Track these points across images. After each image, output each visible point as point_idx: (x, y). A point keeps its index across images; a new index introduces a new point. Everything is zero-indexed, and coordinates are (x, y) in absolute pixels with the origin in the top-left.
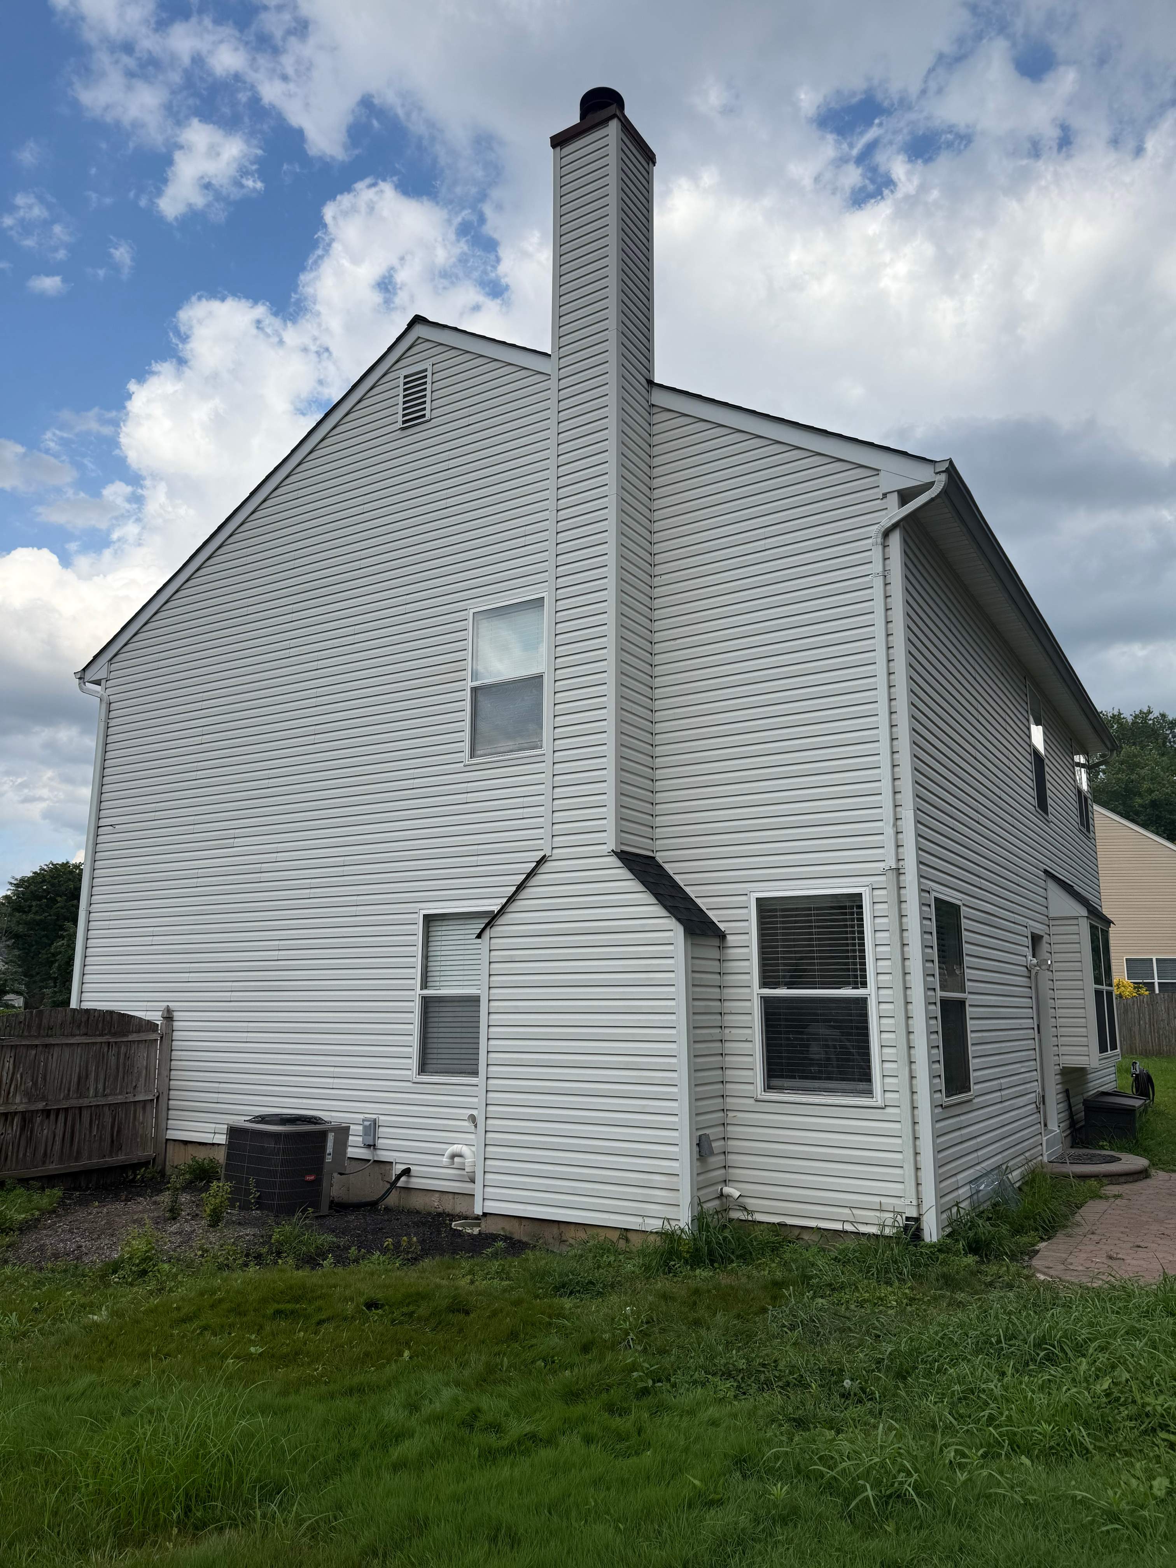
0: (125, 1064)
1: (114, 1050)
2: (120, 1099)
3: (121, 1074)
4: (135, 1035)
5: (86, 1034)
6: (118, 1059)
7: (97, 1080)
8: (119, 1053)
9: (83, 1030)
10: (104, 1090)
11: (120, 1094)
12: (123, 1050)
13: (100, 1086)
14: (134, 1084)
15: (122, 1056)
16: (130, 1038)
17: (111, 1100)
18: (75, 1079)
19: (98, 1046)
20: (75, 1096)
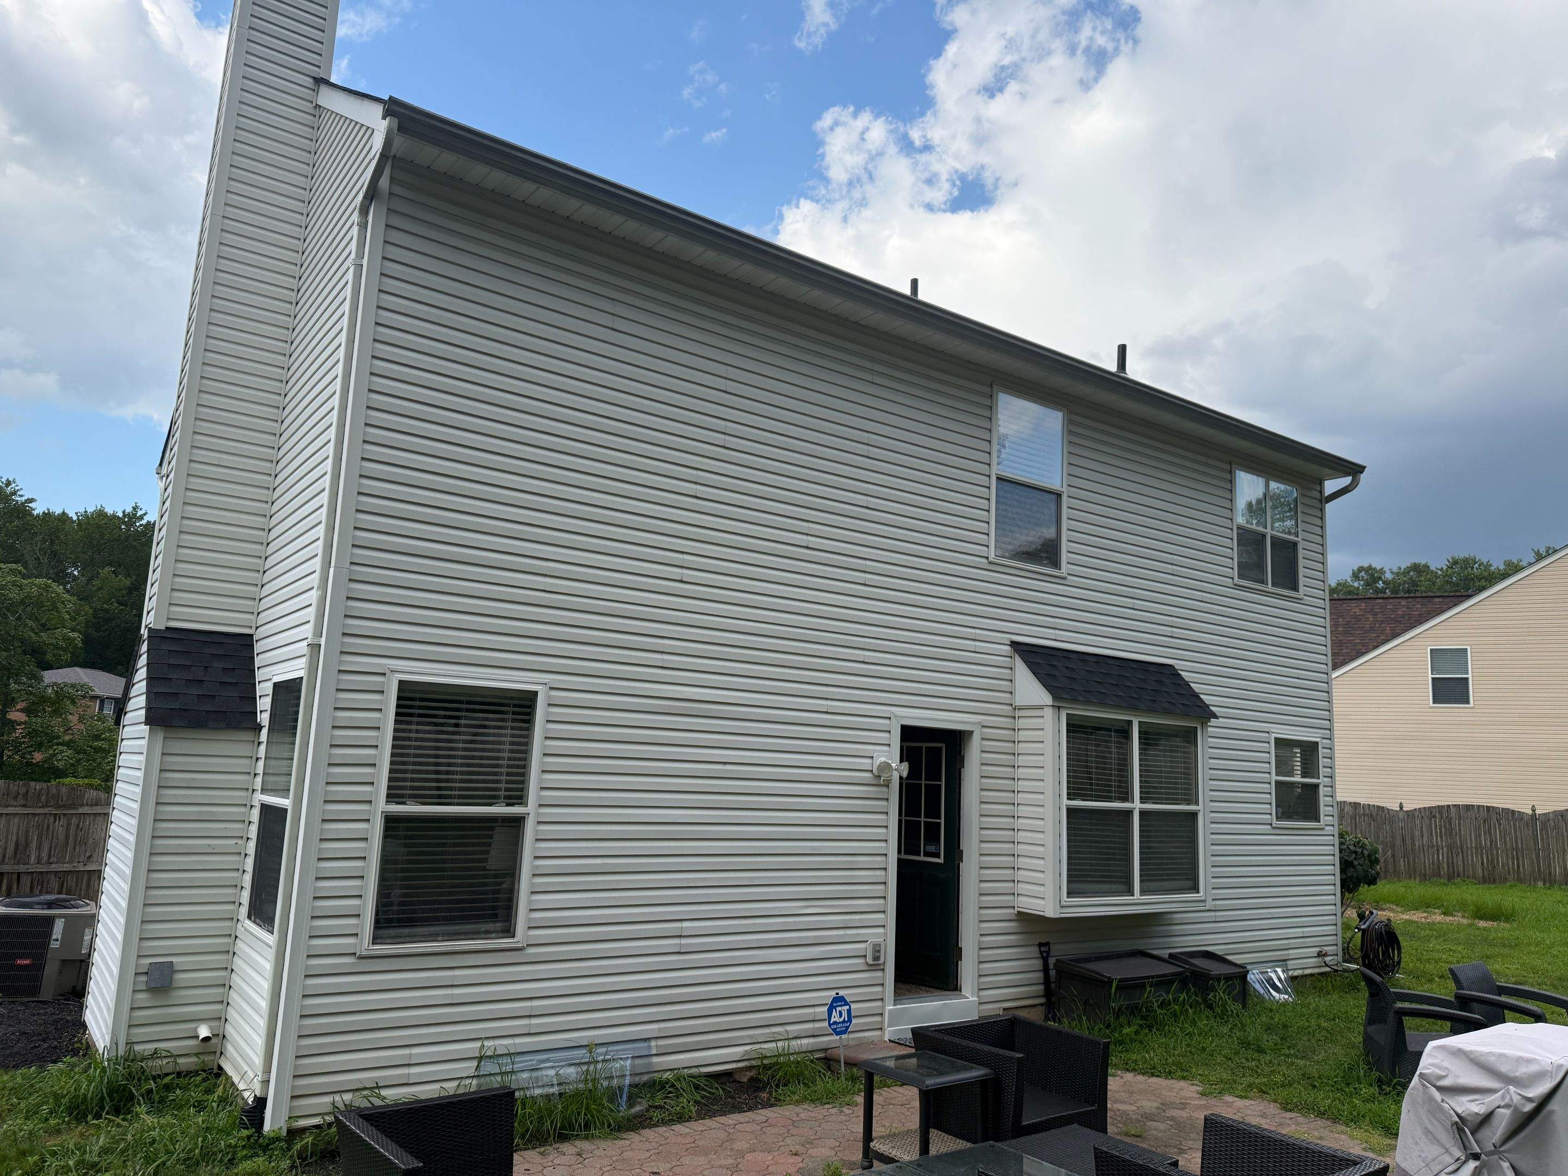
0: (76, 835)
1: (63, 821)
2: (66, 867)
3: (71, 845)
4: (86, 808)
5: (24, 806)
6: (68, 830)
7: (39, 847)
8: (69, 825)
9: (22, 802)
10: (49, 859)
11: (70, 862)
12: (74, 821)
13: (44, 855)
14: (88, 854)
15: (73, 828)
16: (81, 811)
17: (54, 867)
18: (11, 846)
19: (41, 817)
20: (12, 862)
